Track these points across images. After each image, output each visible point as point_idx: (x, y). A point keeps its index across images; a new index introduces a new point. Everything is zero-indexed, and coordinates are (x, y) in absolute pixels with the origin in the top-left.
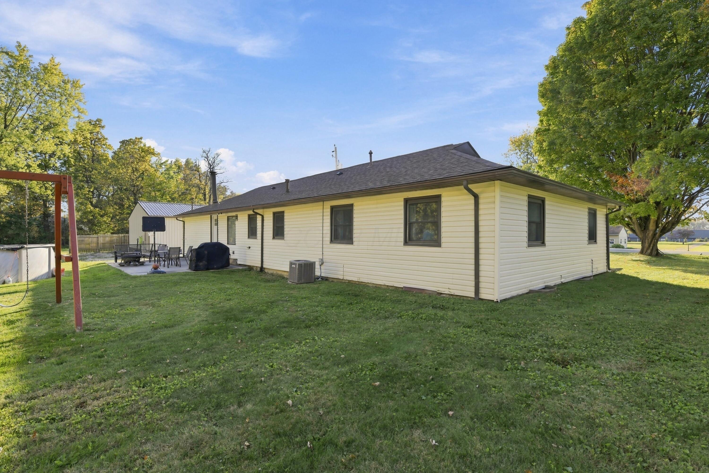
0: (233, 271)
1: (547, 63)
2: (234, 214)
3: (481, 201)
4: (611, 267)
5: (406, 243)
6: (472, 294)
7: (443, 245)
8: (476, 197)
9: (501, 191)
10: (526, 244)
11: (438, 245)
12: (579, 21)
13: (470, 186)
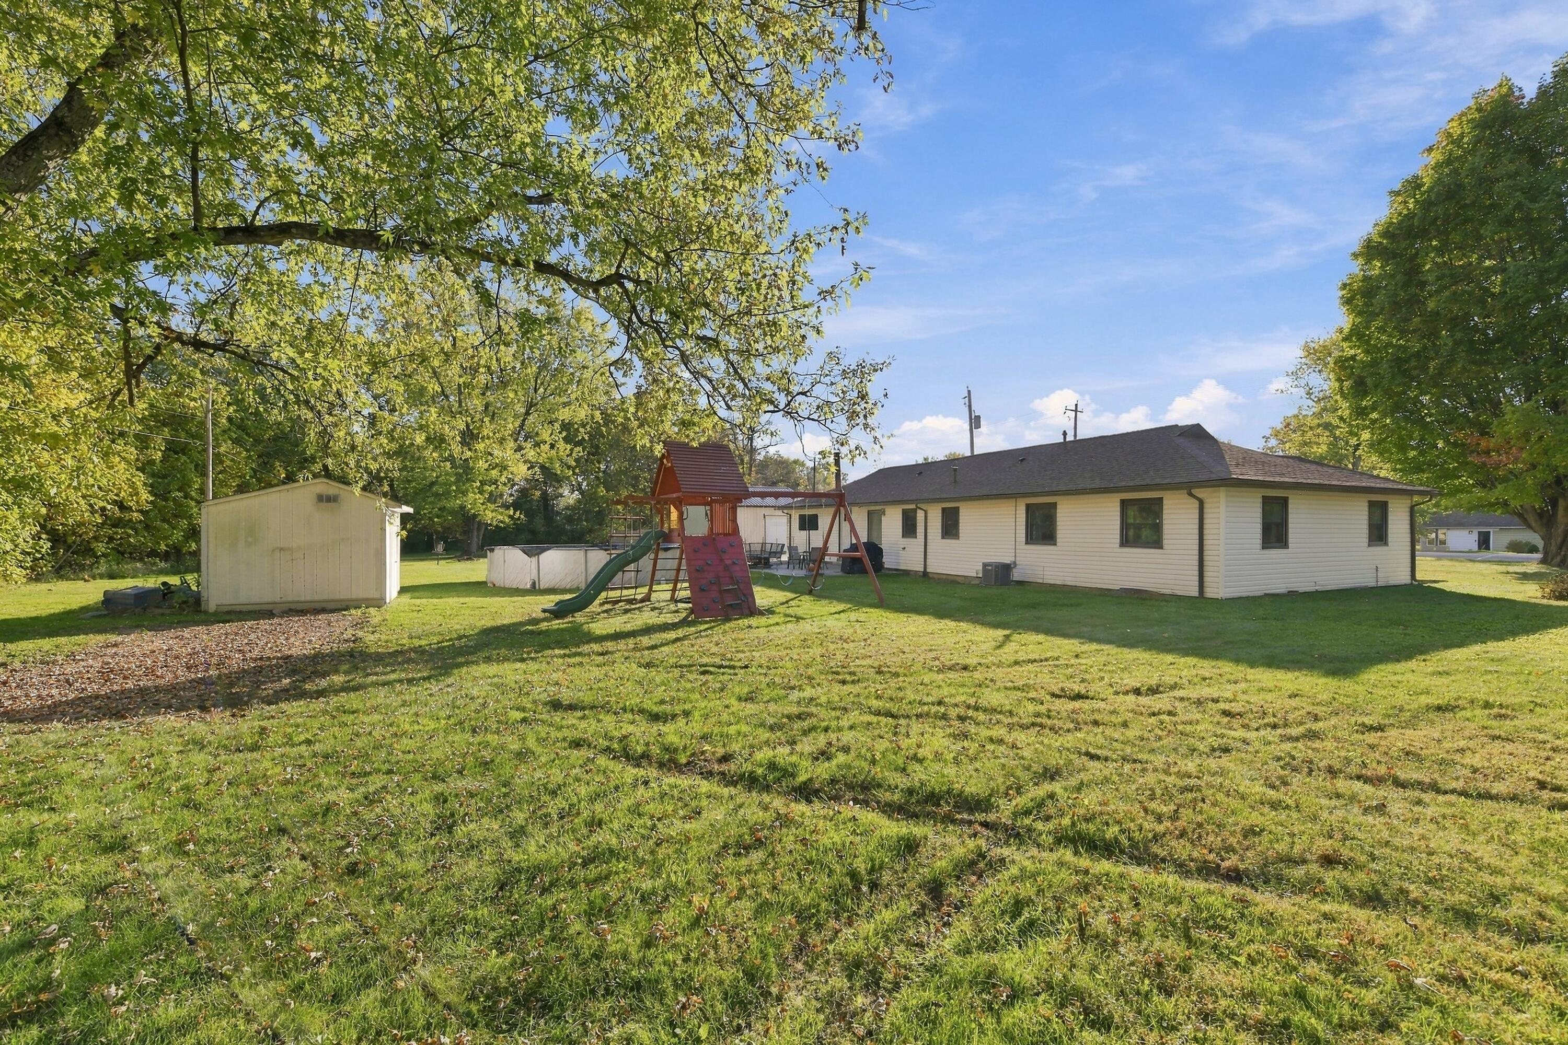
0: (888, 575)
1: (1356, 248)
2: (877, 508)
3: (1206, 505)
4: (1419, 577)
5: (1122, 545)
6: (1195, 592)
7: (1165, 547)
8: (1201, 503)
9: (1227, 496)
10: (1259, 546)
11: (1160, 546)
12: (1414, 184)
13: (1194, 491)
